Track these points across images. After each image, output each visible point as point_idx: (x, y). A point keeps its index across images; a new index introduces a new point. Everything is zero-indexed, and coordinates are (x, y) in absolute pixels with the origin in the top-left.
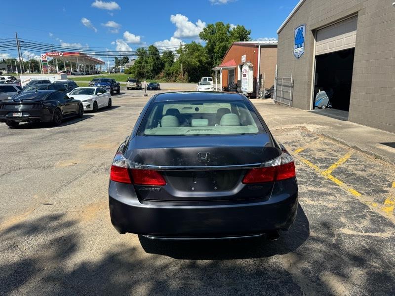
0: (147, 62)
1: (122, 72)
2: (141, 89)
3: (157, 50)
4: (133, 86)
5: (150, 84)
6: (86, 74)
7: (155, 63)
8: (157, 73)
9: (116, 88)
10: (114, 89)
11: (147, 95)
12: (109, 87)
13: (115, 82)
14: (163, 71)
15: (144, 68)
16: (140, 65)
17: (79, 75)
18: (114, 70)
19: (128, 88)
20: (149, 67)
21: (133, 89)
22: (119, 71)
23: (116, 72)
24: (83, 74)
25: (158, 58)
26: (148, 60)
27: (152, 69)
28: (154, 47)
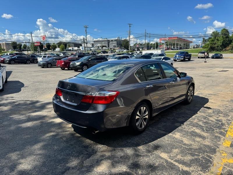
0: (218, 40)
1: (201, 47)
2: (208, 57)
3: (228, 32)
4: (202, 56)
5: (215, 55)
6: (180, 49)
7: (224, 41)
8: (225, 47)
9: (188, 57)
10: (186, 57)
11: (206, 62)
12: (183, 57)
13: (188, 54)
14: (230, 45)
15: (215, 44)
16: (213, 42)
17: (176, 50)
18: (196, 46)
19: (199, 57)
20: (219, 43)
21: (202, 58)
22: (199, 47)
23: (197, 47)
24: (177, 49)
25: (227, 37)
26: (219, 39)
27: (221, 44)
28: (225, 30)
